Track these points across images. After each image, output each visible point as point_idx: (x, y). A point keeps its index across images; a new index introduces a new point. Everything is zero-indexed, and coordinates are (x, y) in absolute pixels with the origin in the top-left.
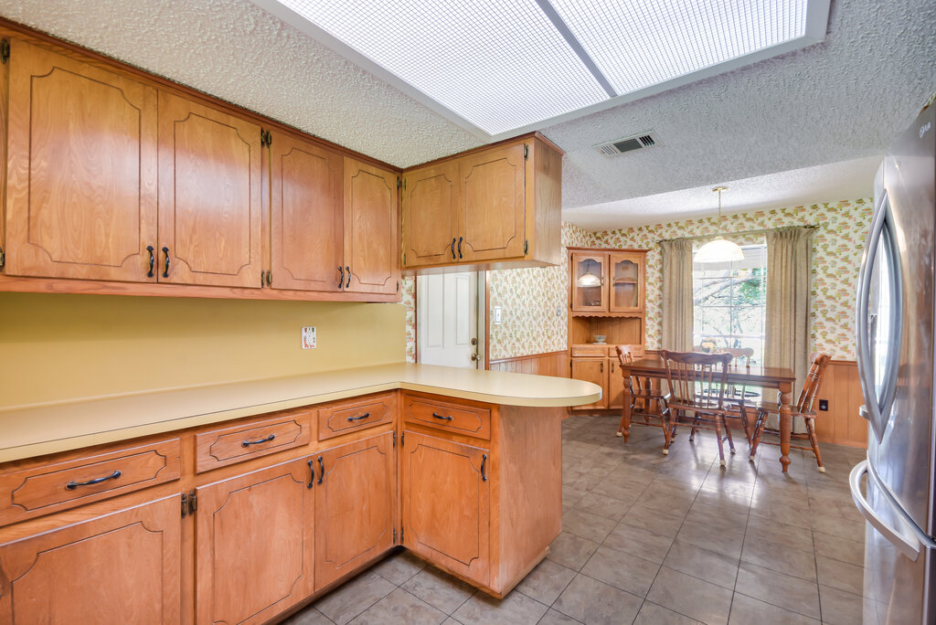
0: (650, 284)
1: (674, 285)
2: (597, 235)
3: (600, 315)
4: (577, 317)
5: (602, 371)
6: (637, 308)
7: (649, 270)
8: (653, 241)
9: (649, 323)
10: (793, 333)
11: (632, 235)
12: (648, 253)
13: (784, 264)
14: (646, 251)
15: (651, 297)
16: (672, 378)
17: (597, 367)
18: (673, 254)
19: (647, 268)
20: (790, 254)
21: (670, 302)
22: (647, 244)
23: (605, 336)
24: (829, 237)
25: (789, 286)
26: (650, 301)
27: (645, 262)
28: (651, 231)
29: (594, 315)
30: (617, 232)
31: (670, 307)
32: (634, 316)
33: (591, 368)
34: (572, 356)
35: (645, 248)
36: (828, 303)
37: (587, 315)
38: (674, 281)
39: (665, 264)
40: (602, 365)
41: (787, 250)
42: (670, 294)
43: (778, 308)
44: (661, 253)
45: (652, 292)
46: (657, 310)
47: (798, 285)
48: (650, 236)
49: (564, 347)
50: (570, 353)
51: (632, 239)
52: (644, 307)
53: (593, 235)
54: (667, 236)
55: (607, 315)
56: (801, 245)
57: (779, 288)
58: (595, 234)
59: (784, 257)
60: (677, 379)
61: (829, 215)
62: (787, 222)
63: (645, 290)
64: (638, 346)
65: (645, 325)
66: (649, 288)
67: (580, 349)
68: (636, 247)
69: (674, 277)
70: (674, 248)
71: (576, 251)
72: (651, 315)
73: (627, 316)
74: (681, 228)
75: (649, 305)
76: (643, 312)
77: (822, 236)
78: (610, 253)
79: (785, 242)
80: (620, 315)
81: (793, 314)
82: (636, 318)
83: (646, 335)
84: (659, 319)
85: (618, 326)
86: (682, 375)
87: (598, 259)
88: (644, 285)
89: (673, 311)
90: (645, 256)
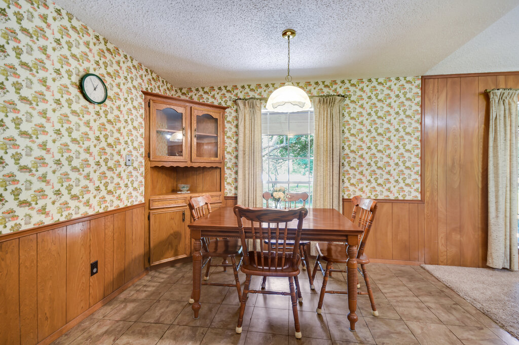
0: (229, 137)
1: (247, 139)
2: (183, 91)
3: (182, 165)
4: (156, 167)
5: (183, 220)
6: (217, 159)
7: (227, 125)
8: (230, 100)
9: (227, 172)
10: (331, 180)
11: (213, 93)
12: (227, 110)
13: (325, 124)
14: (224, 108)
15: (229, 149)
16: (246, 237)
17: (178, 217)
18: (246, 112)
19: (226, 124)
20: (329, 116)
21: (244, 154)
22: (226, 102)
23: (189, 186)
24: (352, 105)
25: (329, 141)
26: (228, 153)
27: (224, 118)
28: (228, 91)
29: (175, 165)
30: (200, 89)
31: (244, 158)
32: (214, 165)
33: (172, 219)
34: (150, 209)
35: (224, 105)
36: (352, 155)
37: (168, 165)
38: (247, 135)
39: (240, 120)
40: (184, 214)
41: (327, 114)
42: (244, 147)
43: (322, 159)
44: (236, 111)
45: (230, 145)
46: (234, 160)
47: (334, 141)
48: (228, 95)
49: (141, 199)
50: (147, 206)
51: (213, 97)
52: (224, 158)
53: (179, 91)
54: (241, 96)
55: (189, 165)
56: (336, 110)
57: (322, 143)
58: (181, 89)
59: (325, 118)
60: (251, 238)
61: (352, 89)
62: (326, 91)
63: (224, 143)
64: (218, 193)
65: (224, 174)
66: (227, 141)
67: (159, 200)
68: (216, 103)
69: (247, 132)
70: (247, 106)
71: (155, 98)
72: (229, 165)
73: (208, 165)
74: (252, 90)
75: (227, 156)
76: (222, 162)
77: (347, 105)
78: (191, 105)
79: (325, 106)
80: (202, 165)
81: (331, 163)
82: (216, 168)
83: (225, 183)
84: (235, 169)
85: (201, 175)
86: (256, 233)
87: (180, 110)
88: (224, 139)
89: (247, 161)
90: (224, 113)
